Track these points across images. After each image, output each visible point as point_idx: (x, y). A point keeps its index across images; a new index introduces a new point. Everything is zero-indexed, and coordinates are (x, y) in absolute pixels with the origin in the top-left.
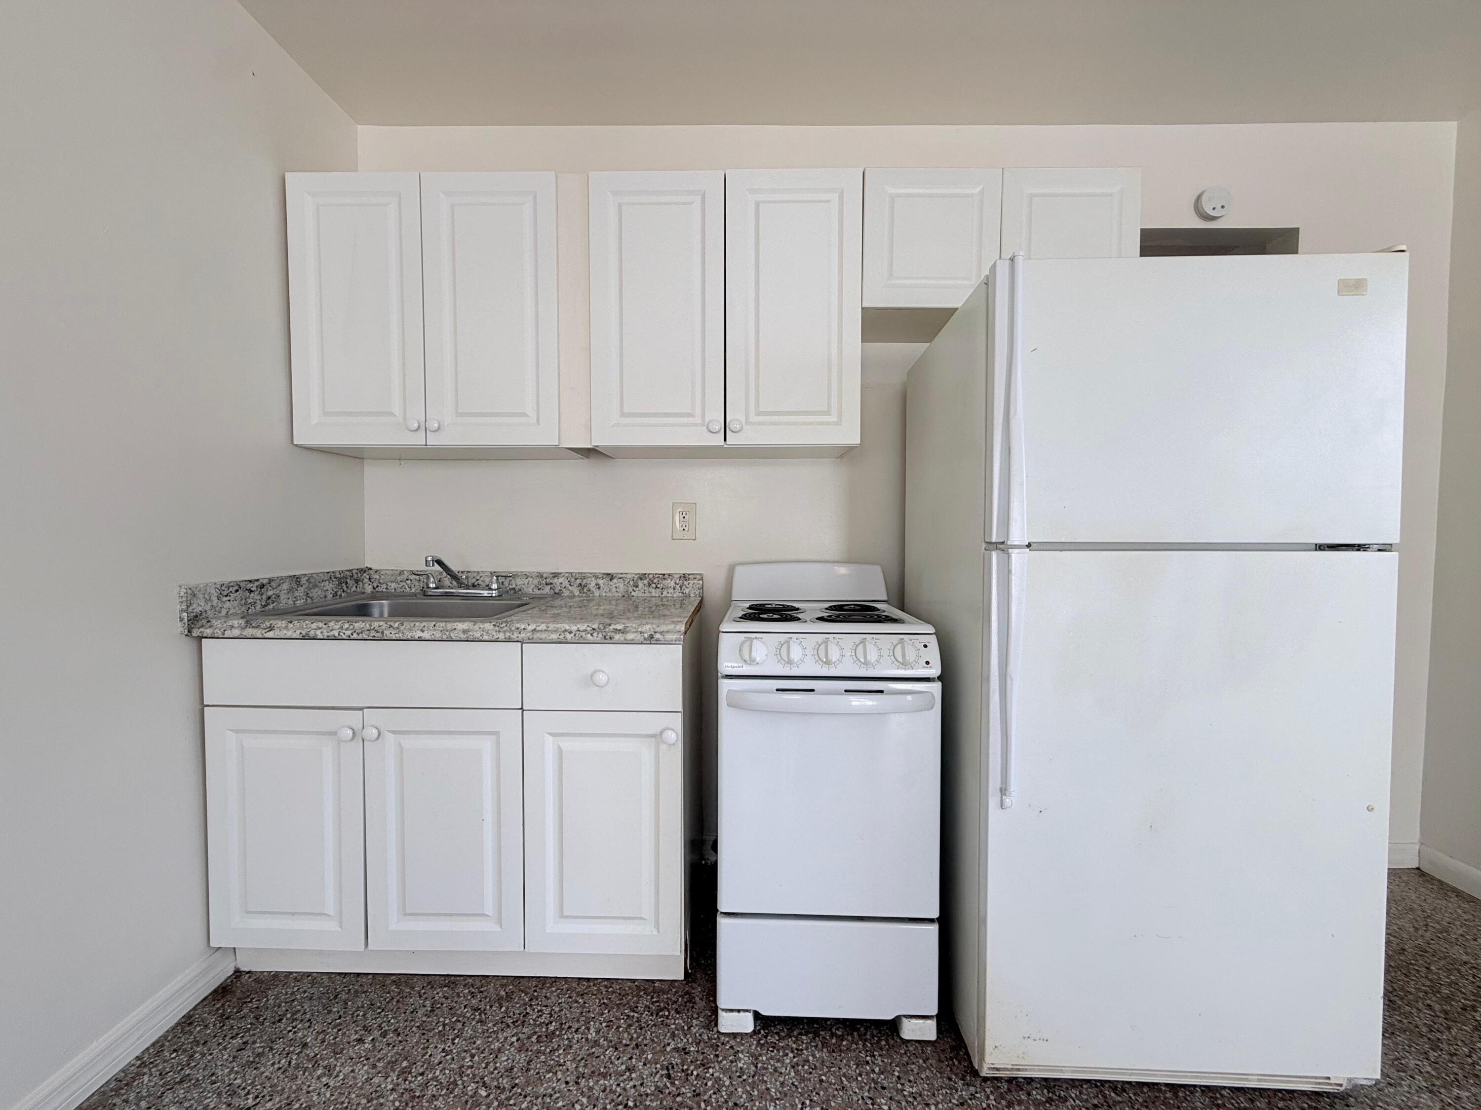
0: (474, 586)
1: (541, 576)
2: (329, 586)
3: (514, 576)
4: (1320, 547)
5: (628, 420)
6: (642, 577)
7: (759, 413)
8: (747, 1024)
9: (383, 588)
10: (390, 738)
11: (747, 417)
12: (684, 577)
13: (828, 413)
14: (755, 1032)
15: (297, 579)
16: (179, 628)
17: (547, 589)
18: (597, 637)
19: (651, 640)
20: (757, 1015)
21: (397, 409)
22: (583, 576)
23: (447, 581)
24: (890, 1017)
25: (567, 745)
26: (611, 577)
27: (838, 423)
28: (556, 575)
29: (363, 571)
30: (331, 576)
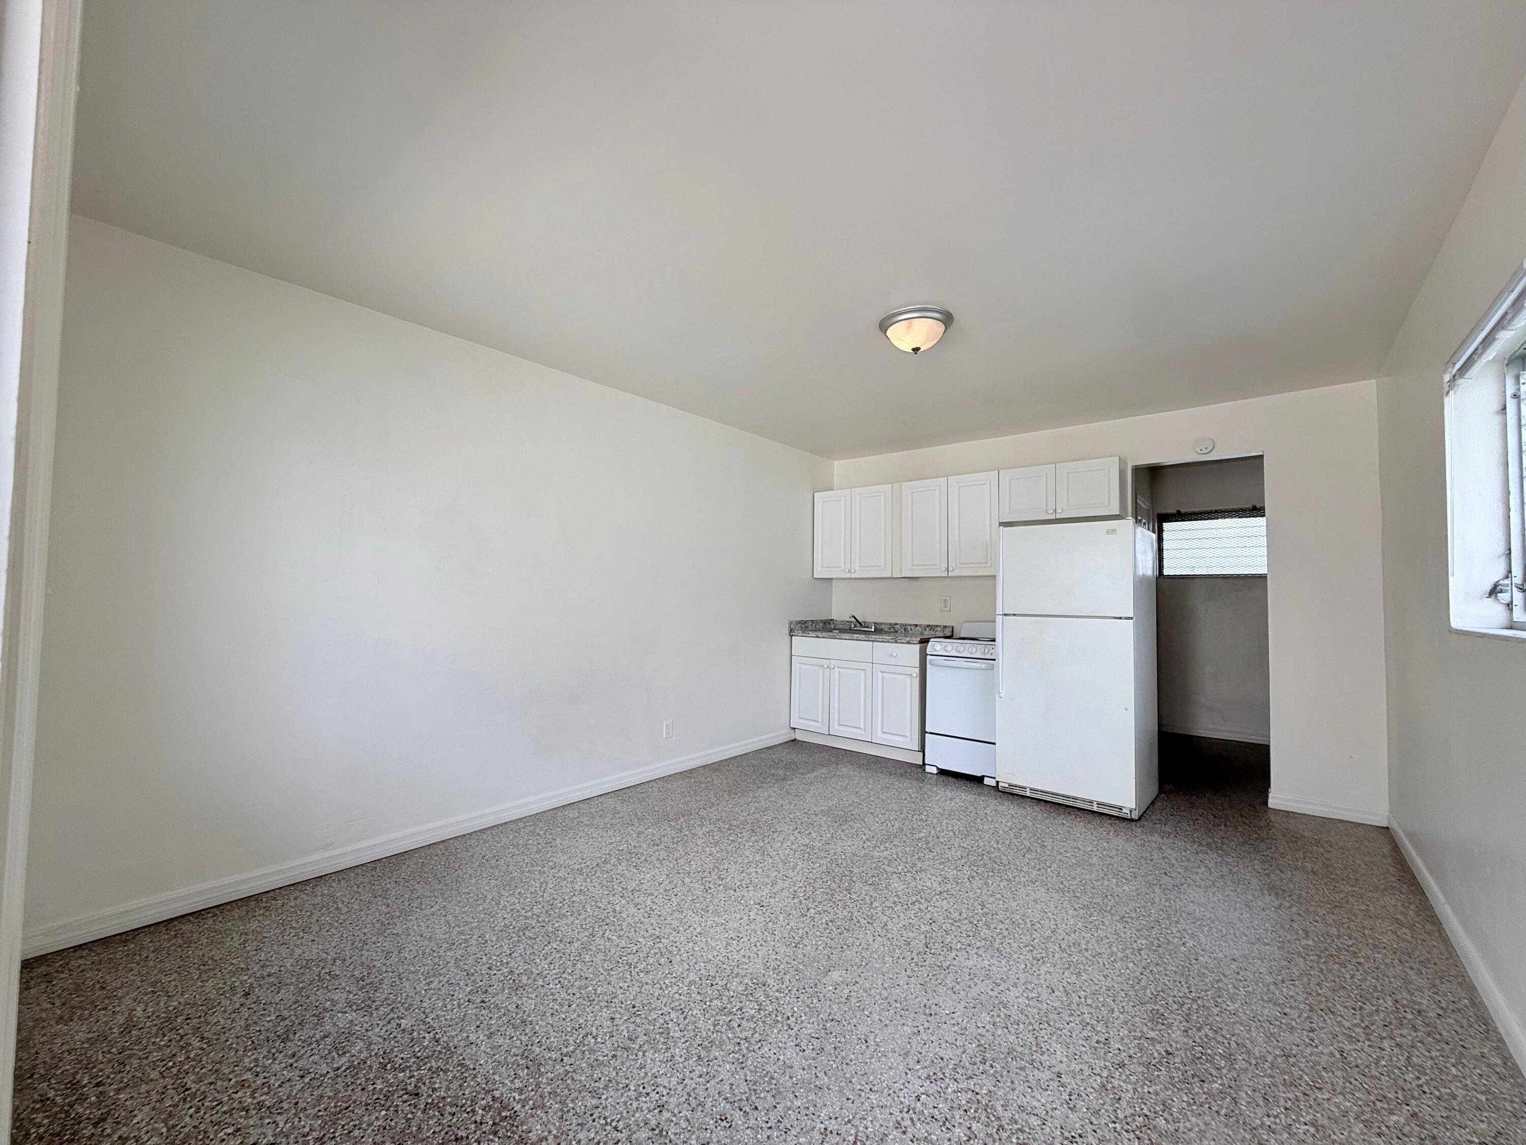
0: (867, 627)
1: (890, 624)
2: (821, 625)
3: (881, 624)
4: (1116, 618)
5: (916, 567)
6: (928, 626)
7: (961, 564)
8: (935, 771)
9: (837, 627)
10: (836, 668)
11: (956, 564)
12: (945, 627)
13: (986, 563)
14: (937, 774)
15: (813, 621)
16: (788, 632)
17: (892, 630)
18: (893, 641)
19: (908, 643)
20: (938, 768)
21: (843, 566)
22: (906, 625)
23: (858, 625)
24: (979, 775)
25: (885, 675)
26: (916, 626)
27: (990, 567)
28: (896, 624)
29: (831, 620)
30: (822, 621)
